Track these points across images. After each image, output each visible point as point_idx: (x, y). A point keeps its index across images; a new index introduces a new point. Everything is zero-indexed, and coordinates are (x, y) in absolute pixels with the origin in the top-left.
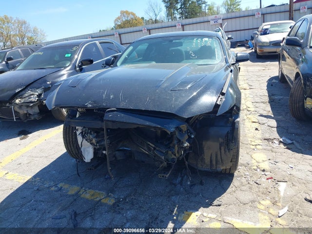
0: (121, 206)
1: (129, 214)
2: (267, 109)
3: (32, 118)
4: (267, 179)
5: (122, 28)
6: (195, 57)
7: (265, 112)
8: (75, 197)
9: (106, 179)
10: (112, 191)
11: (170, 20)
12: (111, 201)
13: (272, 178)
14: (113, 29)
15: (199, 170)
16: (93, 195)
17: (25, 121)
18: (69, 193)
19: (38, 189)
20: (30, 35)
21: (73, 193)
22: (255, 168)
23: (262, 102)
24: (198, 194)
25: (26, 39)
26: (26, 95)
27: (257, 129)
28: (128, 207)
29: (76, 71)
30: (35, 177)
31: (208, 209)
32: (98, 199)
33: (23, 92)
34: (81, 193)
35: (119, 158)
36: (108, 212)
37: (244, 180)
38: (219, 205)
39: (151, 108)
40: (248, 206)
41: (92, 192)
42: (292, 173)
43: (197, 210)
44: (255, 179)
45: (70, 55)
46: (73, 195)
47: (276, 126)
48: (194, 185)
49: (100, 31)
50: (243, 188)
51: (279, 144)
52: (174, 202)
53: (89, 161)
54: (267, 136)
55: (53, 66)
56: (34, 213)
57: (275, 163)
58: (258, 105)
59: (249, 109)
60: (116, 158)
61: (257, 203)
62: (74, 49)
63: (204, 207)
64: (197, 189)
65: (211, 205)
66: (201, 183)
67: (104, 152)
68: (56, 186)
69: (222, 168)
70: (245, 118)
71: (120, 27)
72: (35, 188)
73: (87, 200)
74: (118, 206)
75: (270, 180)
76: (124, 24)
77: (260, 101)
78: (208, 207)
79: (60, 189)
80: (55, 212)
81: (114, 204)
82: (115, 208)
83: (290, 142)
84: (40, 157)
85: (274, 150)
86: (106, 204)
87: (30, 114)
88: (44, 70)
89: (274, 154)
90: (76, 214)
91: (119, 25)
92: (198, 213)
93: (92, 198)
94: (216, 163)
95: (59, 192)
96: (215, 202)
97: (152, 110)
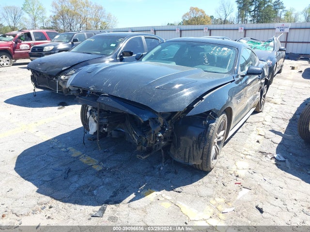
0: (105, 173)
1: (107, 180)
2: (283, 126)
3: (72, 93)
4: (235, 184)
5: (189, 24)
6: (207, 63)
7: (279, 128)
8: (75, 159)
9: (105, 152)
10: (104, 161)
11: (240, 22)
12: (98, 168)
13: (240, 184)
14: (180, 24)
15: (174, 161)
16: (89, 161)
17: (66, 95)
18: (73, 155)
19: (52, 147)
20: (103, 20)
21: (76, 156)
22: (232, 172)
23: (283, 119)
24: (168, 179)
25: (100, 23)
26: (70, 73)
27: (258, 142)
28: (109, 175)
29: (117, 60)
30: (55, 138)
31: (168, 192)
32: (91, 164)
33: (68, 71)
34: (81, 157)
35: (114, 136)
36: (92, 175)
37: (214, 179)
38: (179, 192)
39: (133, 99)
40: (202, 199)
41: (89, 158)
42: (261, 184)
43: (160, 191)
44: (225, 181)
45: (114, 45)
46: (74, 158)
47: (279, 143)
48: (170, 172)
49: (169, 24)
50: (209, 185)
51: (271, 159)
52: (145, 181)
53: (92, 134)
54: (264, 150)
55: (99, 53)
56: (43, 163)
57: (253, 173)
58: (276, 120)
59: (264, 123)
60: (111, 135)
61: (212, 199)
62: (120, 40)
63: (166, 190)
64: (169, 176)
65: (173, 190)
66: (176, 173)
67: (104, 129)
68: (66, 148)
69: (192, 163)
70: (255, 129)
71: (188, 23)
72: (51, 146)
73: (83, 163)
74: (103, 173)
75: (237, 185)
76: (191, 21)
77: (281, 117)
78: (169, 191)
79: (68, 151)
80: (56, 166)
81: (100, 171)
82: (100, 174)
83: (282, 159)
84: (66, 125)
85: (261, 162)
86: (94, 170)
87: (70, 90)
88: (89, 55)
89: (258, 165)
90: (69, 171)
91: (187, 21)
92: (158, 193)
93: (87, 163)
94: (189, 158)
95: (66, 153)
96: (177, 189)
97: (133, 100)
